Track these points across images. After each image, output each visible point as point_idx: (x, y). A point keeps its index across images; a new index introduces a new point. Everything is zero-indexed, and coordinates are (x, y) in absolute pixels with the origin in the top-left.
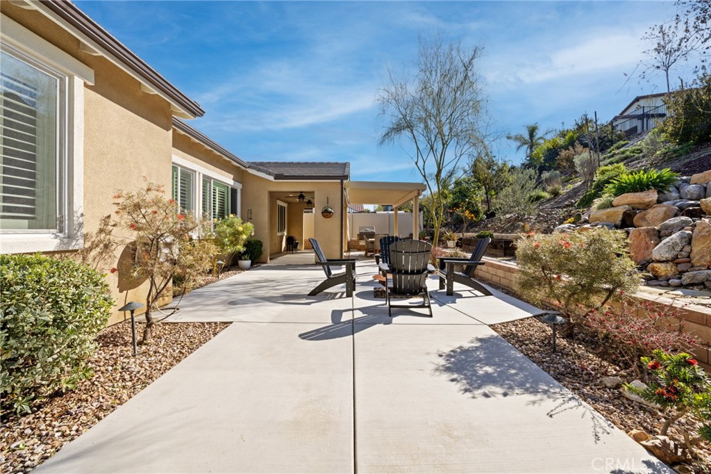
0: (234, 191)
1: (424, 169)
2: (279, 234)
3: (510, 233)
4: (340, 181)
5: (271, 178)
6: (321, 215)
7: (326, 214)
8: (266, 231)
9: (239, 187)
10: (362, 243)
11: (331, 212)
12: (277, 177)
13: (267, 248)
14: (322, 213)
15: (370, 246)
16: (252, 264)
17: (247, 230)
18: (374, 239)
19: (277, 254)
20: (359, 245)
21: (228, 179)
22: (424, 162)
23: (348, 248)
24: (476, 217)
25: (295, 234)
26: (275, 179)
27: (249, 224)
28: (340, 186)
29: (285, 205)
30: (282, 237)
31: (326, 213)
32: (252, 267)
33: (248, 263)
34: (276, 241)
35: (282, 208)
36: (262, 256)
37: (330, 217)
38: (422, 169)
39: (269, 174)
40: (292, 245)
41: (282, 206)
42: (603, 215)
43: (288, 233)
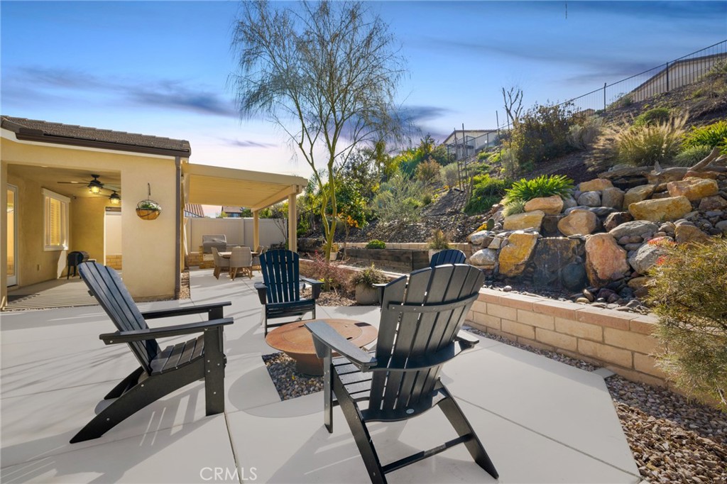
1: (311, 154)
2: (50, 249)
3: (400, 242)
4: (173, 158)
6: (136, 212)
7: (145, 212)
10: (208, 258)
11: (156, 209)
14: (138, 210)
15: (224, 263)
18: (230, 253)
20: (202, 261)
22: (312, 145)
23: (186, 266)
24: (359, 223)
25: (85, 248)
28: (174, 168)
29: (64, 200)
31: (147, 211)
34: (43, 259)
37: (153, 218)
38: (308, 153)
42: (521, 220)
43: (72, 246)
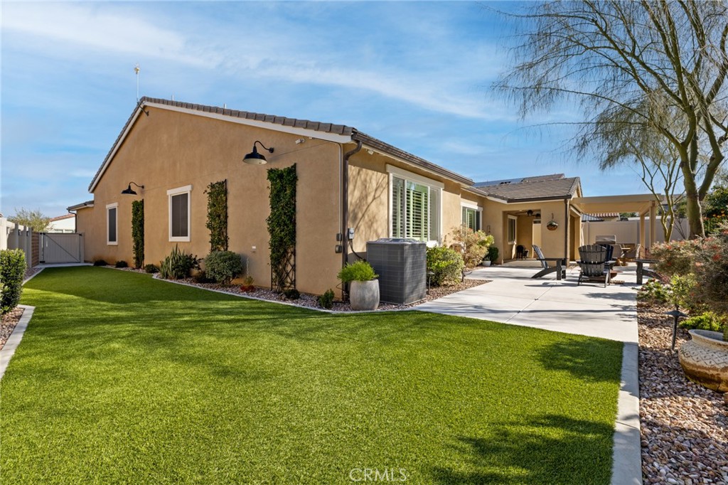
0: (478, 213)
1: (651, 184)
2: (510, 243)
5: (505, 202)
6: (546, 228)
8: (501, 241)
9: (481, 210)
11: (555, 226)
12: (510, 201)
13: (501, 254)
14: (548, 225)
16: (491, 264)
17: (490, 240)
19: (508, 259)
21: (474, 206)
22: (652, 178)
25: (524, 244)
26: (508, 202)
27: (491, 236)
29: (515, 218)
30: (512, 246)
31: (551, 227)
32: (492, 265)
33: (489, 262)
34: (508, 249)
35: (512, 222)
36: (498, 259)
37: (555, 229)
38: (649, 184)
39: (504, 199)
40: (522, 252)
41: (512, 220)
43: (518, 242)
